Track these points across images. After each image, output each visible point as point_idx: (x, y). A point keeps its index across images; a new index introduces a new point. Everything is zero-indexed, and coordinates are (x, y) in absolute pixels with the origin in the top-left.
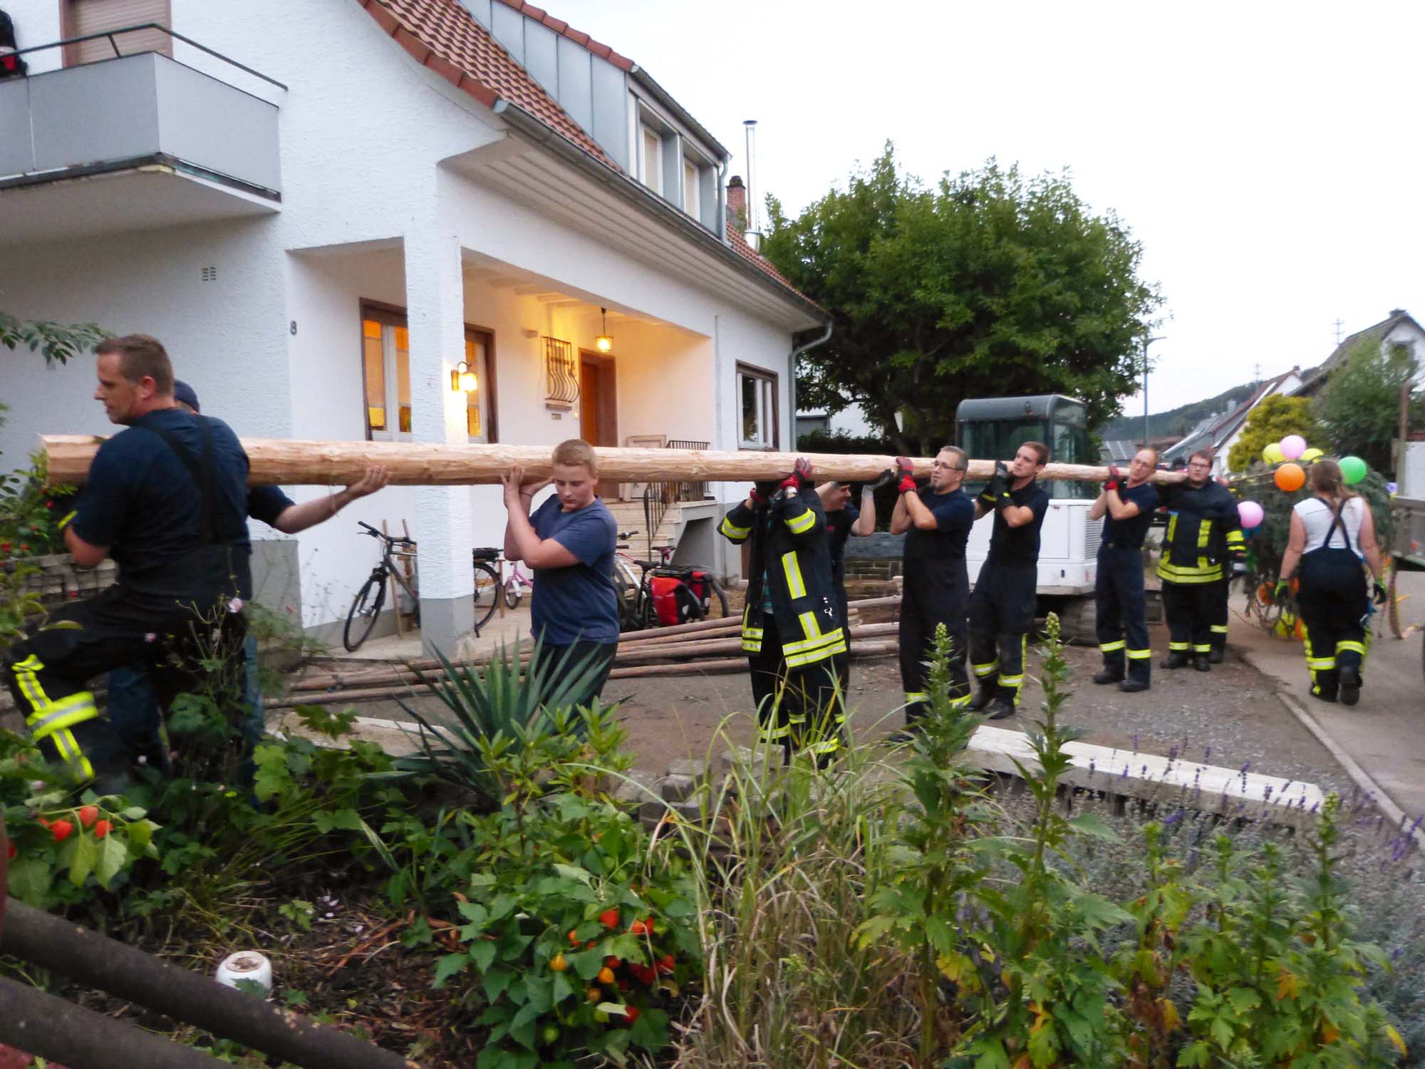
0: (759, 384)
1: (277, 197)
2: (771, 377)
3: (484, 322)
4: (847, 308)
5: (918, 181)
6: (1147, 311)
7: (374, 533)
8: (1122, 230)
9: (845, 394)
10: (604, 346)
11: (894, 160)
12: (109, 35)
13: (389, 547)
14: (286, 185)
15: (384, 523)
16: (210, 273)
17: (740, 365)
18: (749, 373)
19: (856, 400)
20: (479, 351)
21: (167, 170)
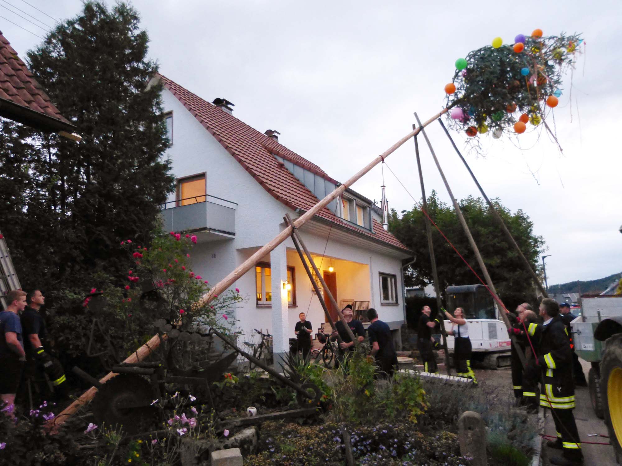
0: (389, 279)
1: (234, 234)
2: (394, 277)
3: (292, 265)
4: (421, 250)
5: (444, 204)
6: (538, 247)
7: (259, 333)
8: (525, 217)
9: (426, 281)
10: (331, 270)
11: (436, 197)
12: (195, 197)
13: (263, 339)
14: (237, 230)
15: (261, 330)
16: (214, 256)
17: (380, 274)
18: (384, 276)
19: (430, 283)
20: (290, 273)
21: (208, 231)
